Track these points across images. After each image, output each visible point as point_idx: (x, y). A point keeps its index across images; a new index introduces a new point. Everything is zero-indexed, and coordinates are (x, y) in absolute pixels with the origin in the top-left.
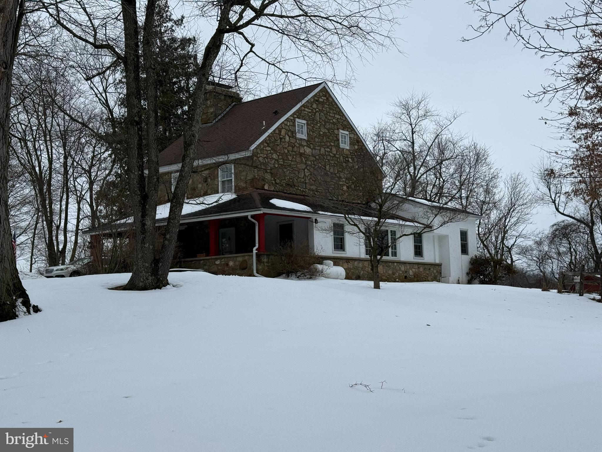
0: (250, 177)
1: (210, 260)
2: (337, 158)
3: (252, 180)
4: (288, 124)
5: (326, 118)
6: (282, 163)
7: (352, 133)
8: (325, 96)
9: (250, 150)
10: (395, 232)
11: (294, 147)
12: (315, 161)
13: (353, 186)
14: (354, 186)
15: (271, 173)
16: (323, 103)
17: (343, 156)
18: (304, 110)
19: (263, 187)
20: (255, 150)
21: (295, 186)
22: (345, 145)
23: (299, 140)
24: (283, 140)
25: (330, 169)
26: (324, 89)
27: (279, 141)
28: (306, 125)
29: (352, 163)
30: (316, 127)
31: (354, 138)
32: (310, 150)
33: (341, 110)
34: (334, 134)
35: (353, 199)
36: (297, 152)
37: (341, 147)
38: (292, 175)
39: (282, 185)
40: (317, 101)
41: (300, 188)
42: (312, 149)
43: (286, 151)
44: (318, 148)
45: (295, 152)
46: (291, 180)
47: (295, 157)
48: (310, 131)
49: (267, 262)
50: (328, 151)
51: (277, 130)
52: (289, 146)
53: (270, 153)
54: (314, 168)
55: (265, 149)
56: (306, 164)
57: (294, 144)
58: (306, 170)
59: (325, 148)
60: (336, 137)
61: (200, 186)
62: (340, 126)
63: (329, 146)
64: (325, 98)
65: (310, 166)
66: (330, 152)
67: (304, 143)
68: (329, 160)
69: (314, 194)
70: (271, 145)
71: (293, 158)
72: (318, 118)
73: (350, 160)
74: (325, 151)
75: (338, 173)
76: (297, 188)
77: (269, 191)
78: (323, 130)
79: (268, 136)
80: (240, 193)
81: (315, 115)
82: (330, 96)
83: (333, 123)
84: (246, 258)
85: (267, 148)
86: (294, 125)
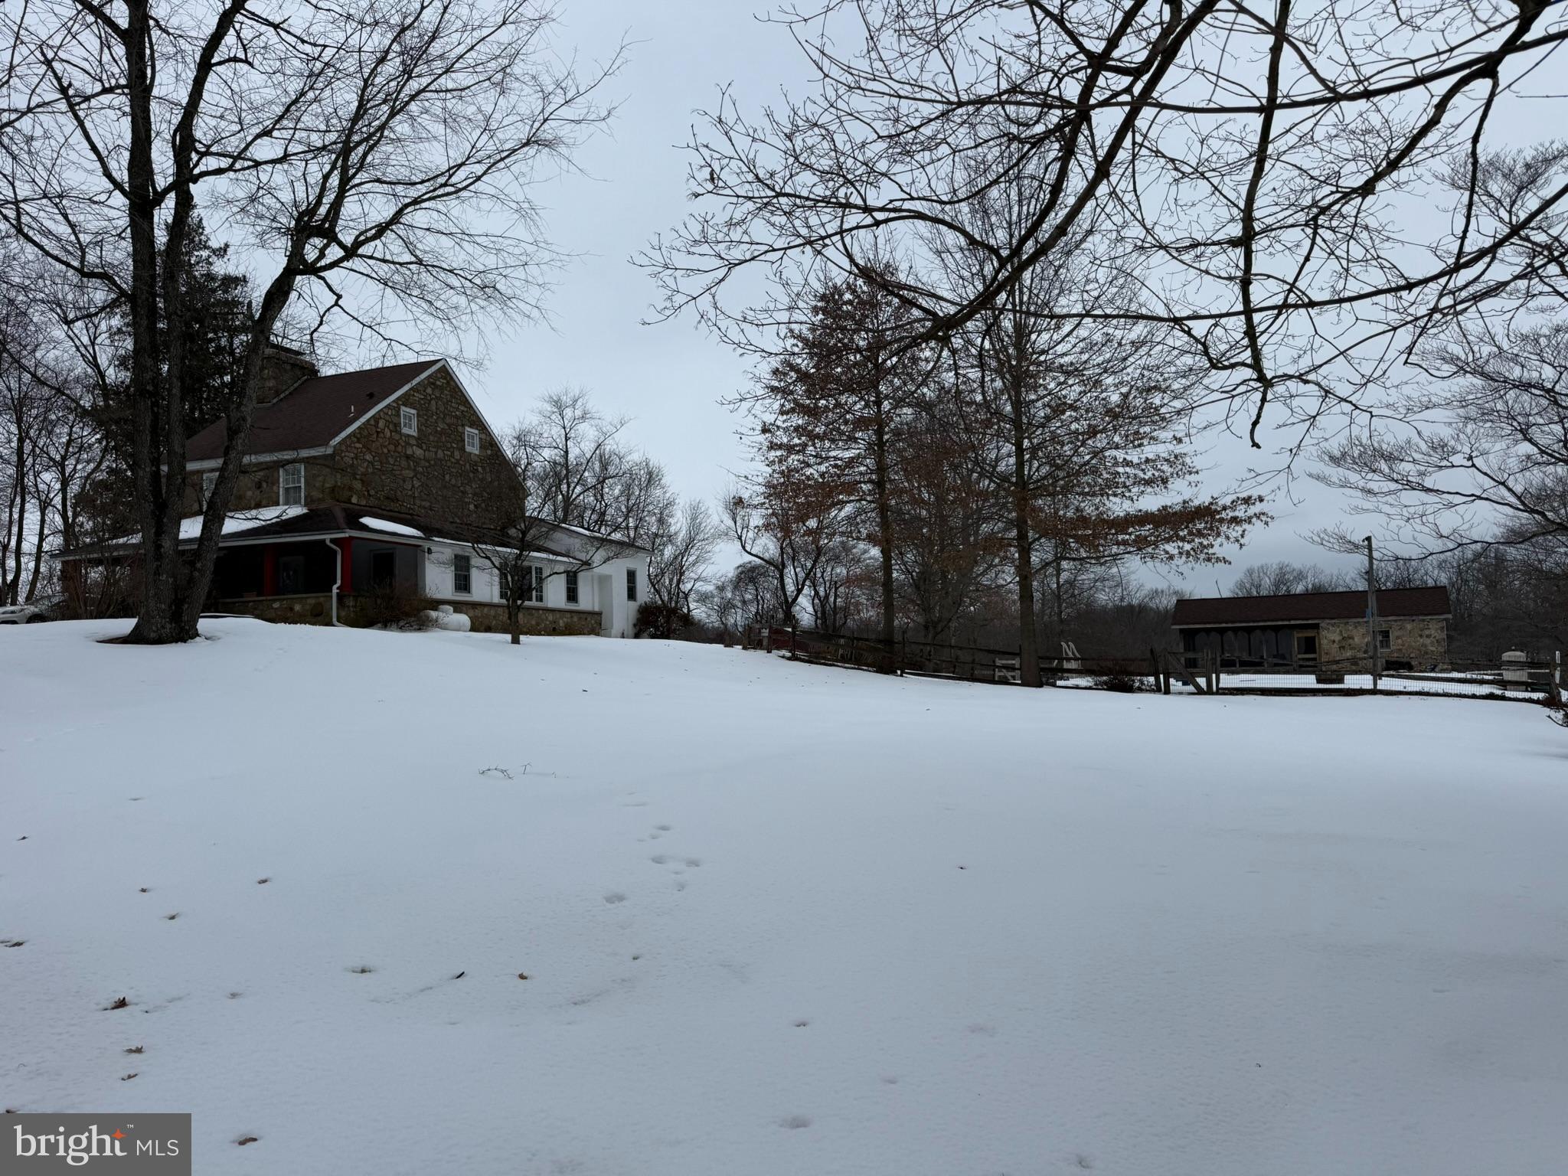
0: (329, 484)
1: (264, 602)
2: (462, 465)
3: (333, 488)
4: (390, 413)
5: (446, 408)
6: (379, 467)
7: (483, 433)
8: (445, 378)
9: (331, 446)
10: (541, 569)
11: (397, 446)
12: (429, 467)
13: (483, 505)
14: (486, 505)
15: (363, 481)
16: (441, 388)
17: (470, 464)
18: (414, 396)
19: (349, 499)
20: (338, 445)
21: (398, 500)
22: (473, 449)
23: (405, 437)
24: (381, 435)
25: (450, 480)
26: (444, 368)
27: (375, 436)
28: (416, 416)
29: (482, 473)
30: (431, 420)
31: (486, 440)
32: (422, 451)
33: (467, 399)
34: (458, 432)
35: (484, 523)
36: (402, 454)
37: (467, 450)
38: (394, 485)
39: (378, 499)
40: (433, 384)
41: (405, 504)
42: (424, 451)
43: (385, 451)
44: (434, 450)
45: (399, 453)
46: (392, 492)
47: (398, 460)
48: (421, 426)
49: (355, 607)
50: (448, 455)
51: (373, 419)
52: (389, 444)
53: (361, 452)
54: (427, 477)
55: (353, 445)
56: (415, 470)
57: (398, 441)
58: (415, 479)
59: (443, 451)
60: (461, 436)
61: (249, 493)
62: (467, 422)
63: (449, 448)
64: (445, 382)
65: (421, 473)
66: (451, 456)
67: (413, 442)
68: (449, 467)
69: (427, 512)
70: (363, 440)
71: (396, 460)
72: (434, 408)
73: (480, 468)
74: (444, 454)
75: (462, 486)
76: (401, 503)
77: (359, 505)
78: (441, 426)
79: (359, 428)
80: (314, 507)
81: (429, 403)
82: (452, 378)
83: (456, 417)
84: (322, 599)
85: (357, 445)
86: (398, 415)
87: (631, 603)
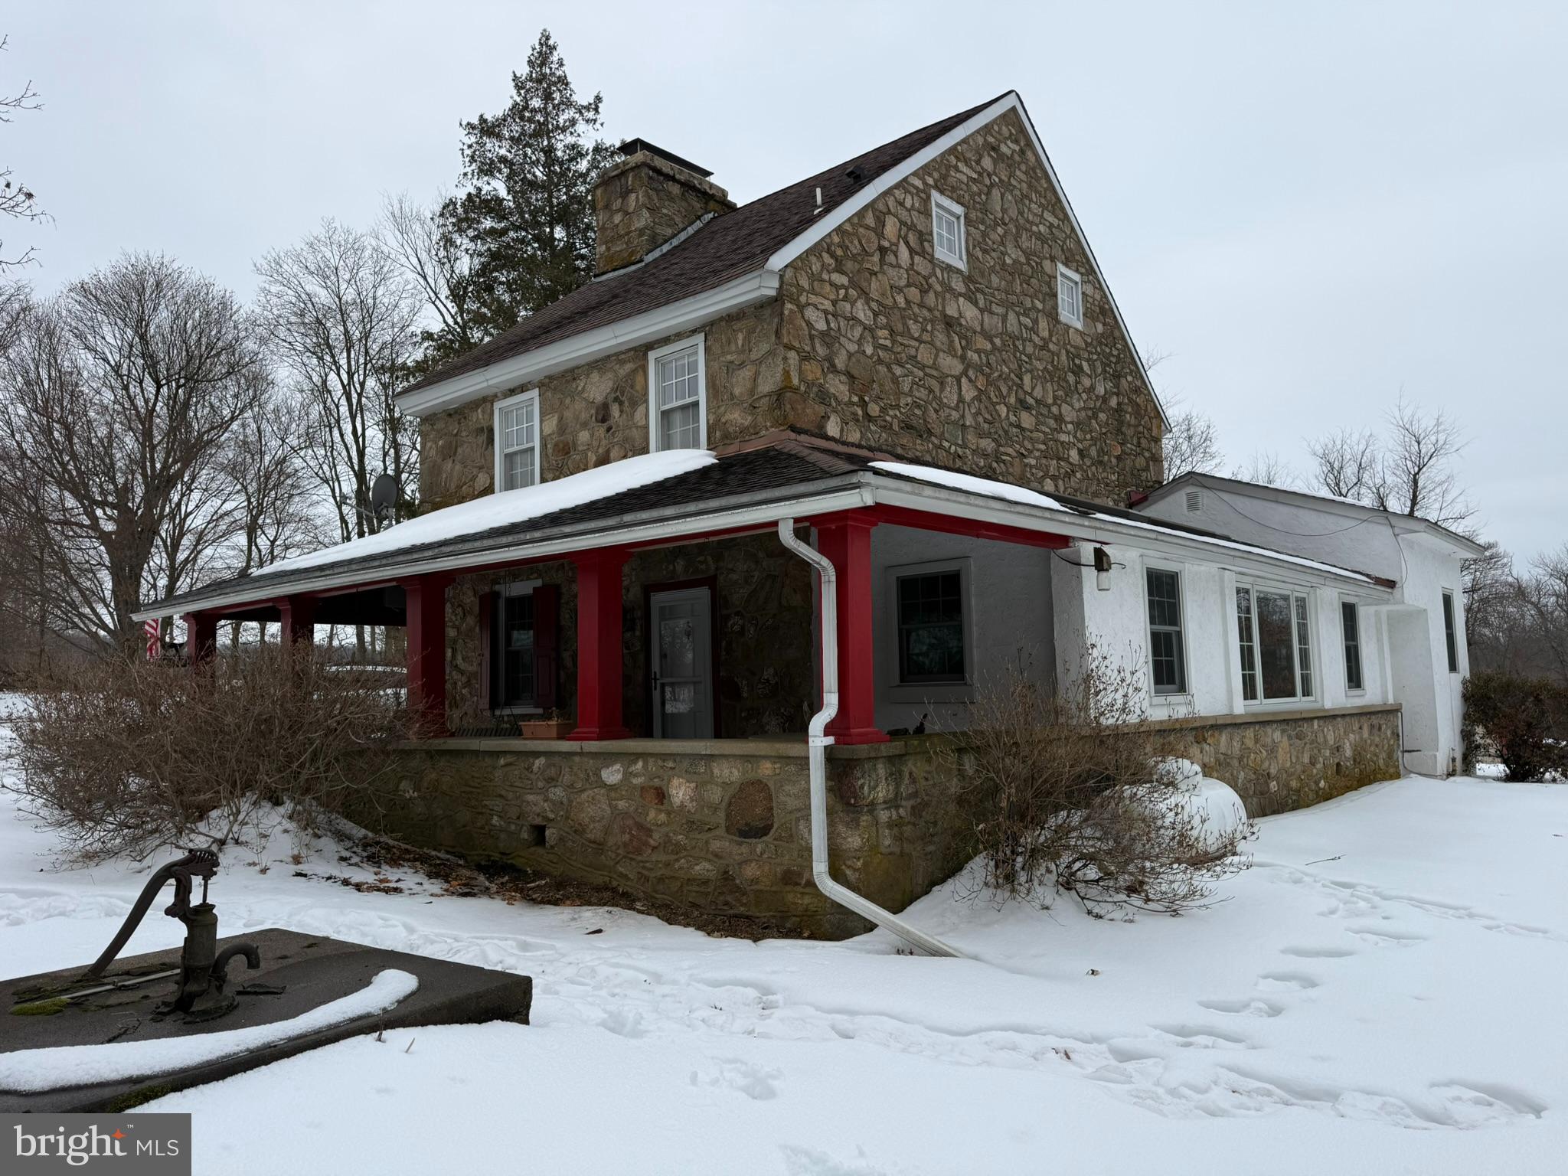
0: (768, 384)
1: (577, 759)
2: (1053, 353)
3: (779, 395)
4: (908, 203)
5: (1021, 213)
6: (888, 343)
7: (1089, 282)
8: (1016, 142)
9: (772, 272)
10: (1303, 600)
11: (926, 292)
12: (992, 352)
13: (1093, 452)
14: (1098, 451)
15: (851, 377)
16: (1009, 162)
17: (1068, 352)
18: (958, 170)
19: (822, 427)
20: (789, 273)
21: (930, 433)
22: (1071, 312)
23: (942, 270)
24: (891, 258)
25: (1033, 389)
26: (1012, 115)
27: (876, 258)
28: (962, 220)
29: (1090, 377)
30: (994, 236)
31: (1093, 297)
32: (976, 312)
33: (1059, 200)
34: (1043, 272)
35: (1096, 494)
36: (937, 314)
37: (1062, 319)
38: (922, 393)
39: (887, 427)
40: (994, 149)
41: (946, 444)
42: (982, 311)
43: (901, 300)
44: (1000, 310)
45: (930, 310)
46: (917, 412)
47: (929, 328)
48: (974, 247)
50: (1026, 327)
51: (870, 214)
52: (909, 285)
53: (846, 298)
54: (988, 376)
55: (825, 276)
56: (963, 358)
57: (926, 278)
58: (964, 380)
59: (1018, 314)
60: (1049, 284)
61: (584, 436)
62: (1057, 251)
63: (1030, 309)
64: (1017, 148)
65: (979, 369)
66: (1032, 329)
67: (958, 285)
68: (1029, 356)
69: (990, 467)
70: (849, 265)
71: (924, 330)
72: (998, 208)
73: (1085, 365)
74: (1020, 323)
75: (1055, 403)
76: (936, 442)
77: (845, 443)
78: (1013, 254)
79: (839, 229)
80: (731, 450)
81: (988, 194)
82: (1029, 144)
83: (1039, 236)
84: (766, 769)
85: (838, 278)
86: (928, 214)
87: (1453, 675)
